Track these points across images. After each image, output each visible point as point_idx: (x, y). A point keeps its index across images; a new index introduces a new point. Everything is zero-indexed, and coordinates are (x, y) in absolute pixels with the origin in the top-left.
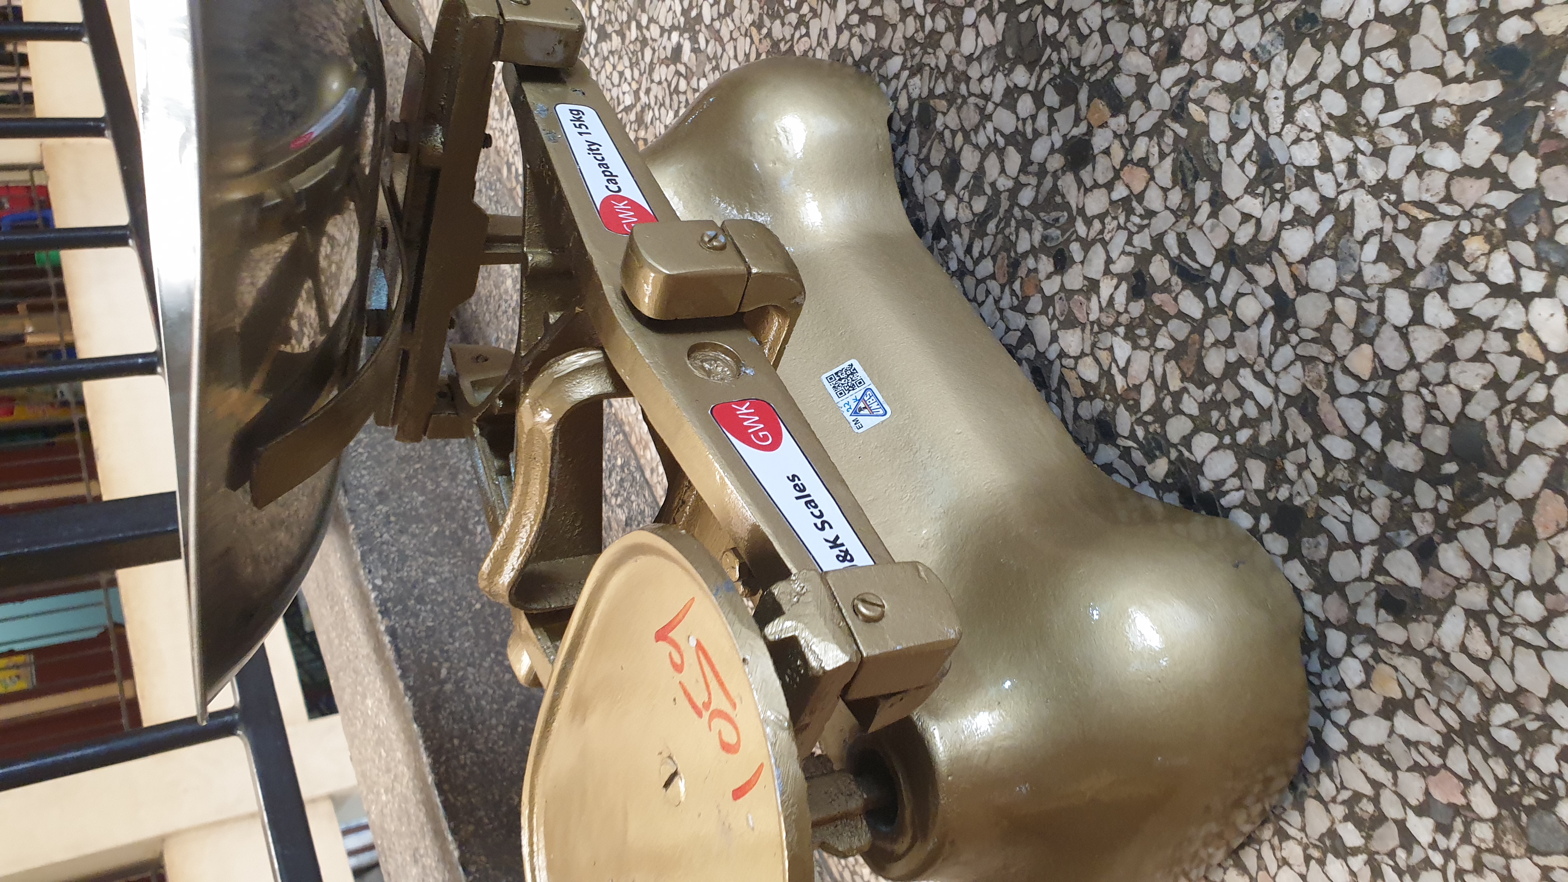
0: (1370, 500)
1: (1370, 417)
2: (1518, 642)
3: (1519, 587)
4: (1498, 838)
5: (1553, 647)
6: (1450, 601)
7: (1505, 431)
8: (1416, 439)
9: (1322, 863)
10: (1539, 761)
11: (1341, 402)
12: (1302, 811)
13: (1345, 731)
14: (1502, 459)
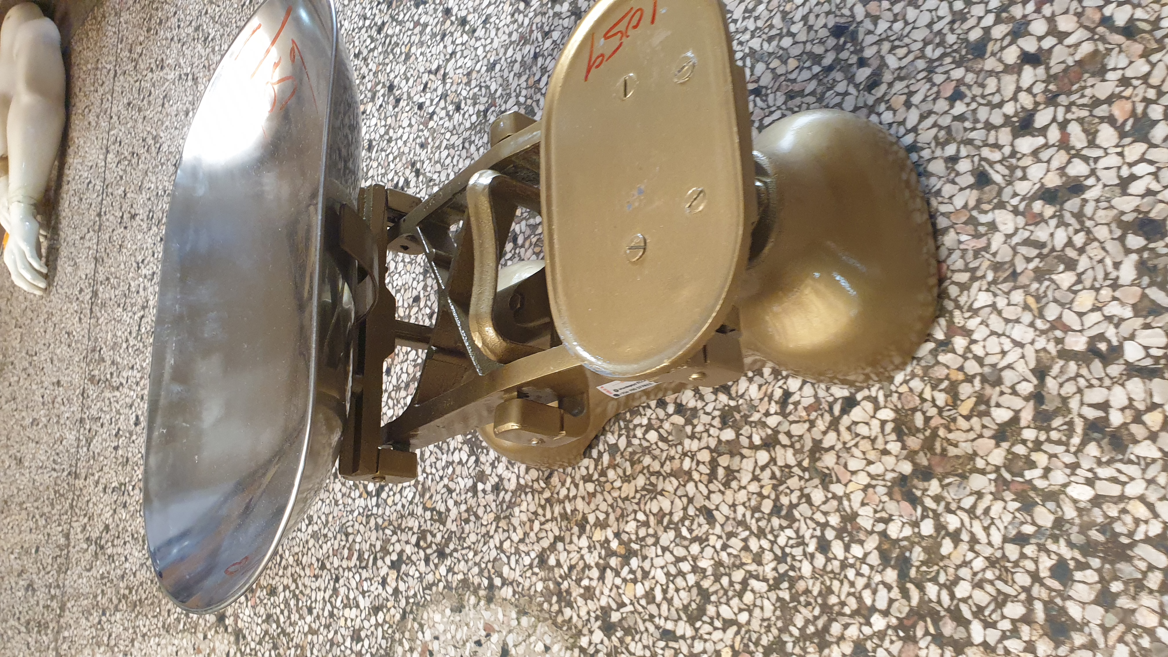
0: (834, 80)
1: (809, 68)
2: (907, 36)
3: (890, 28)
4: (973, 71)
5: (914, 22)
6: (882, 58)
7: (842, 15)
8: (826, 51)
9: (958, 174)
10: (951, 42)
11: (799, 79)
12: (932, 175)
13: (908, 132)
14: (850, 19)
